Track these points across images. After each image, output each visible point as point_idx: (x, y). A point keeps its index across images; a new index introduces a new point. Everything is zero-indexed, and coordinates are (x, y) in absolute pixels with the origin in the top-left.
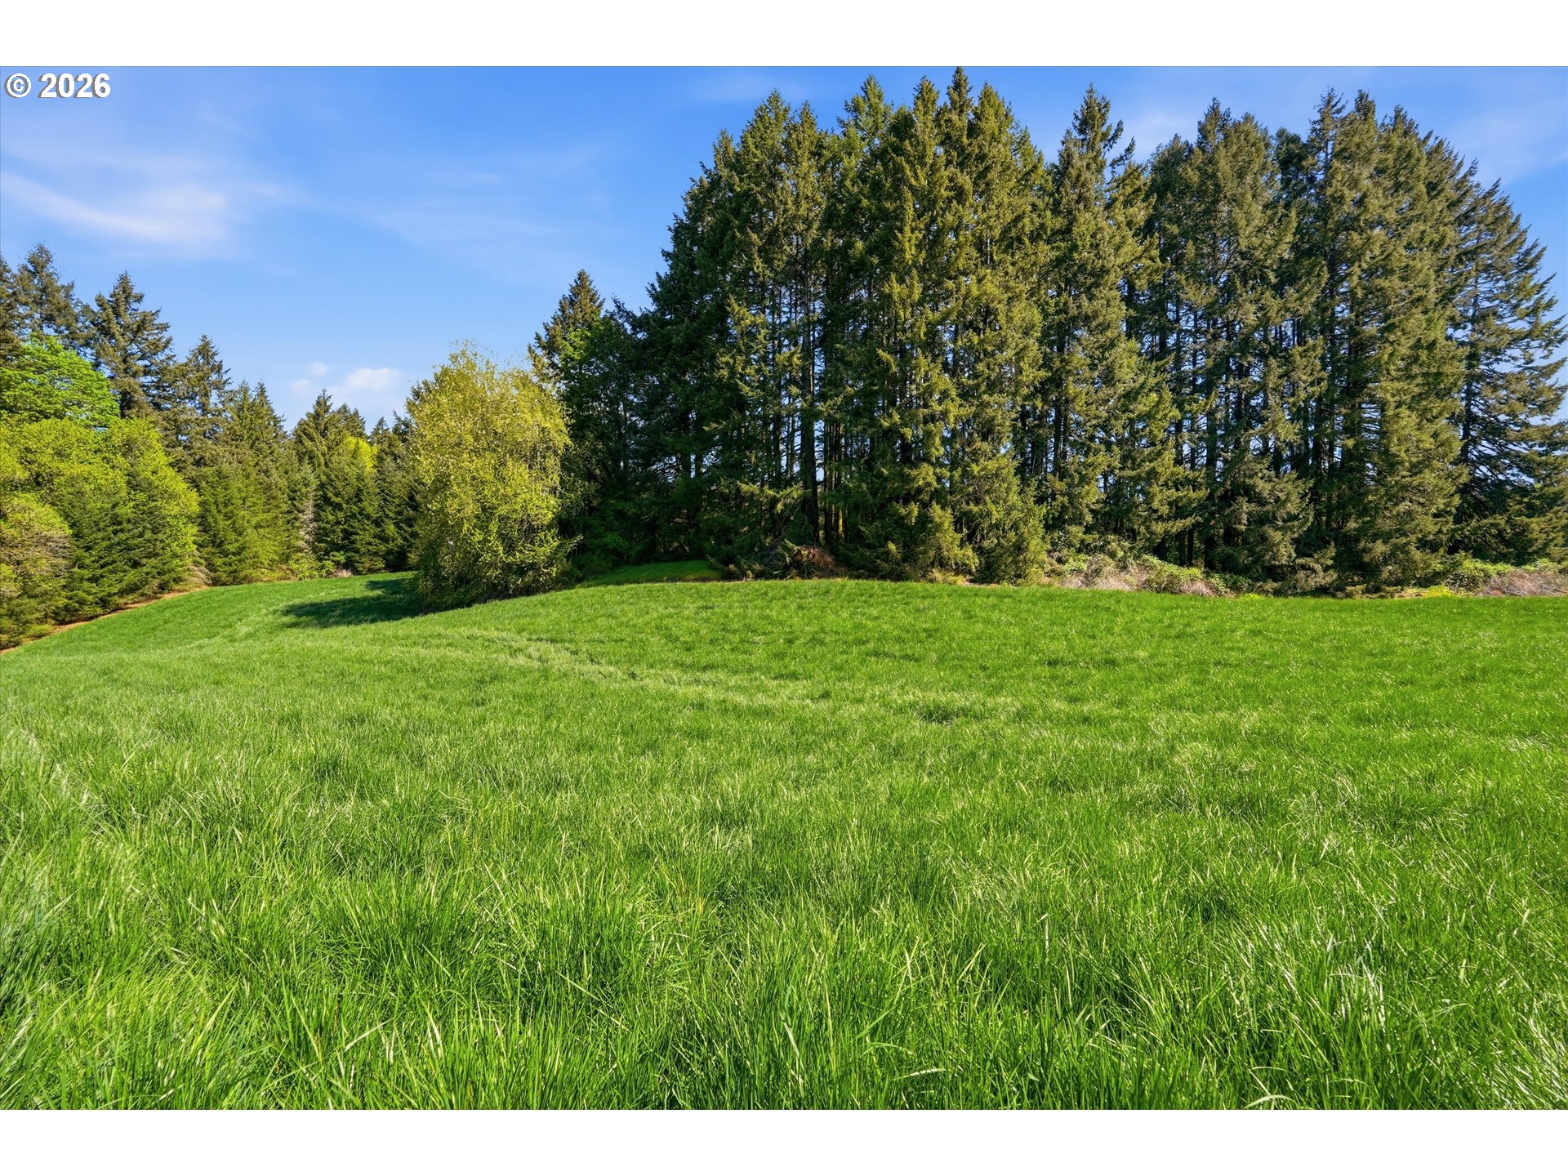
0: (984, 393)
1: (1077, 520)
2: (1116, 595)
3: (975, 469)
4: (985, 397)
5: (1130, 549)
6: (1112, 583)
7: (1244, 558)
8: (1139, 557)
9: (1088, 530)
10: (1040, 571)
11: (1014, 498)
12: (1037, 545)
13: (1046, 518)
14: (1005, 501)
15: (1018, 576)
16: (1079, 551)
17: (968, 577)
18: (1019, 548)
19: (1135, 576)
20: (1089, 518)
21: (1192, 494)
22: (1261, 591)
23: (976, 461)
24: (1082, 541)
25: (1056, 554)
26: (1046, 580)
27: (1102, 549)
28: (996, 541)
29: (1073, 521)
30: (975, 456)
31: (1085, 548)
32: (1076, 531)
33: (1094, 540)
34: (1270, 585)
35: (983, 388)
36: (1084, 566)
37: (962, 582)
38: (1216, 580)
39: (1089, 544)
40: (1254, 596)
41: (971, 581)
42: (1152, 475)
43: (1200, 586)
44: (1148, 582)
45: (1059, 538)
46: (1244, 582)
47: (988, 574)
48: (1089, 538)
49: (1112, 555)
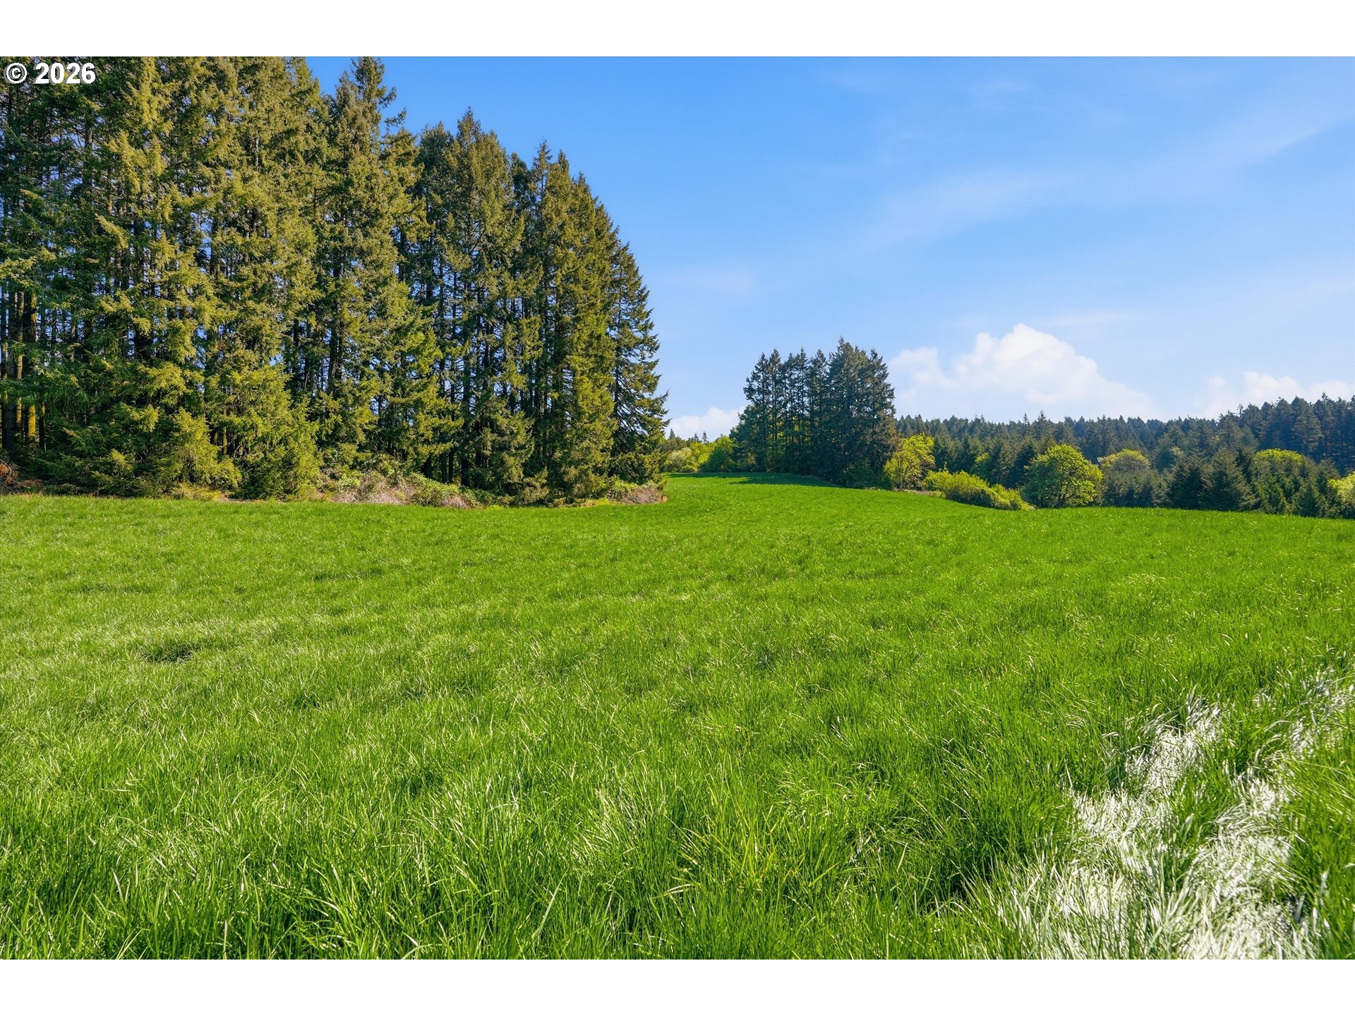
0: (250, 298)
1: (351, 438)
2: (387, 509)
3: (237, 377)
4: (251, 304)
5: (400, 467)
6: (384, 497)
7: (489, 478)
8: (408, 474)
9: (361, 448)
10: (312, 487)
11: (284, 413)
12: (308, 460)
13: (319, 434)
14: (273, 415)
15: (288, 492)
16: (353, 468)
17: (228, 493)
18: (288, 463)
19: (404, 491)
20: (362, 437)
21: (452, 423)
22: (501, 503)
23: (239, 370)
24: (356, 458)
25: (329, 471)
26: (319, 495)
27: (374, 466)
28: (262, 455)
29: (344, 440)
30: (237, 364)
31: (357, 465)
32: (350, 450)
33: (367, 458)
34: (507, 498)
35: (248, 293)
36: (358, 483)
37: (218, 497)
38: (470, 494)
39: (362, 462)
40: (496, 507)
41: (232, 497)
42: (419, 404)
43: (457, 500)
44: (416, 497)
45: (333, 454)
46: (489, 496)
47: (253, 488)
48: (362, 456)
49: (384, 472)
